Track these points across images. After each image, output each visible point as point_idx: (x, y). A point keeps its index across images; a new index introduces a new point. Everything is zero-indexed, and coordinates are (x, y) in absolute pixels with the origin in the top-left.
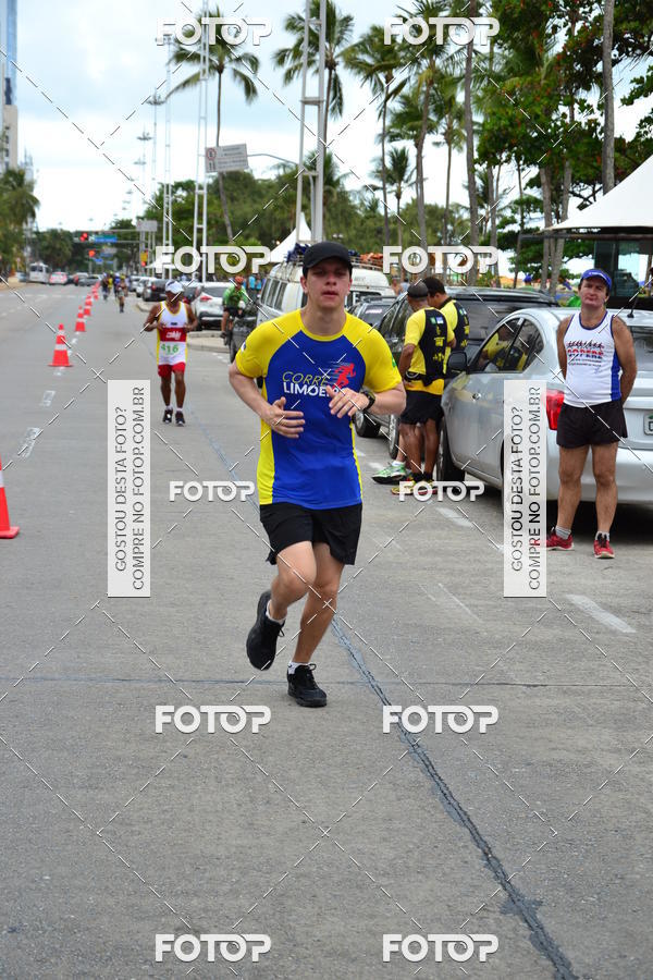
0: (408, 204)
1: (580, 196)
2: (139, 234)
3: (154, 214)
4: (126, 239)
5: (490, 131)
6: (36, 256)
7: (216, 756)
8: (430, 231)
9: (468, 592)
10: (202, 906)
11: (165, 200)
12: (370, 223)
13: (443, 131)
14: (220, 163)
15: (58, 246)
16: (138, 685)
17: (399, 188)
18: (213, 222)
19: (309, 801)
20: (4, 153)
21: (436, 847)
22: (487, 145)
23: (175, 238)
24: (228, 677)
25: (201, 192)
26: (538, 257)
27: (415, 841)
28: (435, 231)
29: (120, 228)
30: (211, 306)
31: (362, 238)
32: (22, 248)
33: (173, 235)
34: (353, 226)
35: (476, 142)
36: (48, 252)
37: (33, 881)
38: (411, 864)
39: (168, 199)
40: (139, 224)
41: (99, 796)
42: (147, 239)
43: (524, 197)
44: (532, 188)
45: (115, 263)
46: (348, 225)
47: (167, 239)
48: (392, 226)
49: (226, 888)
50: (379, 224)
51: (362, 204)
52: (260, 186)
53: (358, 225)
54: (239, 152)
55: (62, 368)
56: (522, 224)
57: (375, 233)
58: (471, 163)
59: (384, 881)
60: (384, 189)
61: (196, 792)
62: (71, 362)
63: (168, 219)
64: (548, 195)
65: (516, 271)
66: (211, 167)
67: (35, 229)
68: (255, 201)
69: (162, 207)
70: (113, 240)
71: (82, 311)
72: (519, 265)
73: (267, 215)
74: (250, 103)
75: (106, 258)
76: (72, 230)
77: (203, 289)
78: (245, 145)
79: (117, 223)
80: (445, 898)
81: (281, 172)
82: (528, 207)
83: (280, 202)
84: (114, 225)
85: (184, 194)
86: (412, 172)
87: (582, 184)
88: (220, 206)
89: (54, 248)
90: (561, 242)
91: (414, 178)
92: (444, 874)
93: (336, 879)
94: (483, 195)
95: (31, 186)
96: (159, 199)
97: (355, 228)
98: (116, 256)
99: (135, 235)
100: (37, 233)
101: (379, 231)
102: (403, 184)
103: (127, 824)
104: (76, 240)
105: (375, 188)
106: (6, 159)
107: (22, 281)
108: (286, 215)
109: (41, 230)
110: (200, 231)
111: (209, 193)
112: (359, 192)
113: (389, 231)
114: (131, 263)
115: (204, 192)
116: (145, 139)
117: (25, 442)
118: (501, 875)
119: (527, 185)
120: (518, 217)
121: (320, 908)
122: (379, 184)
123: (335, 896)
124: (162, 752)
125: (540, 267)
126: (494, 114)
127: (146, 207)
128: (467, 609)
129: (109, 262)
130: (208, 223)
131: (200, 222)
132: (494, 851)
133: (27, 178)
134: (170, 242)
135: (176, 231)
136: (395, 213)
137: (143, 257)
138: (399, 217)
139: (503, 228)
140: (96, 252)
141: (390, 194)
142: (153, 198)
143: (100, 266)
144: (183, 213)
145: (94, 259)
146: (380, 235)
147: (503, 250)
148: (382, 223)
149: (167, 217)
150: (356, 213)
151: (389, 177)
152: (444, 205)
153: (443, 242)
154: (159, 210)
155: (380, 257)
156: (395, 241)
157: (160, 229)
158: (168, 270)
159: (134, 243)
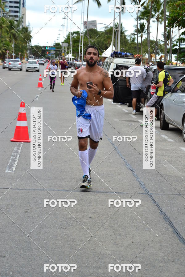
0: (144, 40)
2: (62, 47)
3: (67, 41)
4: (58, 49)
5: (172, 17)
6: (30, 53)
7: (101, 218)
9: (175, 163)
10: (102, 272)
11: (70, 37)
12: (132, 45)
13: (156, 17)
14: (88, 26)
15: (38, 50)
17: (142, 35)
18: (85, 44)
19: (133, 235)
20: (22, 22)
21: (177, 252)
22: (171, 21)
23: (74, 49)
24: (102, 191)
25: (82, 35)
26: (184, 56)
27: (170, 250)
29: (56, 45)
31: (130, 50)
32: (27, 51)
33: (73, 48)
34: (127, 46)
35: (167, 22)
36: (34, 52)
38: (170, 258)
39: (71, 37)
40: (62, 44)
41: (65, 232)
42: (64, 49)
43: (181, 38)
44: (183, 35)
45: (54, 56)
46: (126, 45)
47: (71, 49)
48: (139, 46)
51: (130, 39)
52: (99, 33)
54: (94, 23)
55: (41, 88)
56: (179, 46)
57: (134, 48)
58: (165, 27)
59: (161, 264)
60: (137, 35)
62: (44, 86)
65: (177, 60)
66: (85, 27)
70: (54, 49)
72: (178, 59)
73: (101, 42)
74: (99, 8)
75: (52, 54)
76: (42, 46)
78: (96, 21)
80: (183, 271)
81: (106, 29)
82: (182, 41)
83: (106, 38)
84: (54, 44)
85: (76, 35)
86: (145, 31)
89: (36, 51)
91: (146, 32)
92: (181, 262)
93: (146, 263)
94: (168, 36)
95: (30, 32)
96: (69, 37)
97: (128, 47)
98: (55, 54)
99: (61, 48)
100: (31, 46)
101: (135, 48)
102: (143, 33)
103: (75, 242)
104: (43, 49)
105: (135, 35)
106: (23, 24)
107: (26, 61)
108: (107, 42)
109: (32, 46)
110: (81, 46)
111: (84, 35)
112: (130, 36)
113: (138, 48)
114: (59, 56)
115: (83, 35)
116: (64, 18)
119: (181, 34)
120: (178, 44)
121: (142, 274)
122: (136, 33)
123: (146, 270)
124: (84, 216)
125: (184, 59)
126: (173, 12)
127: (64, 39)
128: (175, 169)
130: (84, 44)
131: (81, 44)
133: (29, 30)
134: (72, 50)
135: (73, 46)
136: (141, 42)
137: (63, 54)
138: (142, 43)
139: (174, 47)
140: (49, 52)
141: (139, 36)
142: (66, 36)
143: (50, 57)
144: (76, 41)
145: (48, 54)
146: (135, 49)
147: (173, 54)
148: (136, 45)
149: (71, 42)
150: (128, 42)
151: (139, 31)
152: (156, 40)
153: (155, 51)
154: (68, 40)
155: (140, 56)
156: (140, 51)
157: (69, 46)
158: (71, 58)
159: (61, 50)
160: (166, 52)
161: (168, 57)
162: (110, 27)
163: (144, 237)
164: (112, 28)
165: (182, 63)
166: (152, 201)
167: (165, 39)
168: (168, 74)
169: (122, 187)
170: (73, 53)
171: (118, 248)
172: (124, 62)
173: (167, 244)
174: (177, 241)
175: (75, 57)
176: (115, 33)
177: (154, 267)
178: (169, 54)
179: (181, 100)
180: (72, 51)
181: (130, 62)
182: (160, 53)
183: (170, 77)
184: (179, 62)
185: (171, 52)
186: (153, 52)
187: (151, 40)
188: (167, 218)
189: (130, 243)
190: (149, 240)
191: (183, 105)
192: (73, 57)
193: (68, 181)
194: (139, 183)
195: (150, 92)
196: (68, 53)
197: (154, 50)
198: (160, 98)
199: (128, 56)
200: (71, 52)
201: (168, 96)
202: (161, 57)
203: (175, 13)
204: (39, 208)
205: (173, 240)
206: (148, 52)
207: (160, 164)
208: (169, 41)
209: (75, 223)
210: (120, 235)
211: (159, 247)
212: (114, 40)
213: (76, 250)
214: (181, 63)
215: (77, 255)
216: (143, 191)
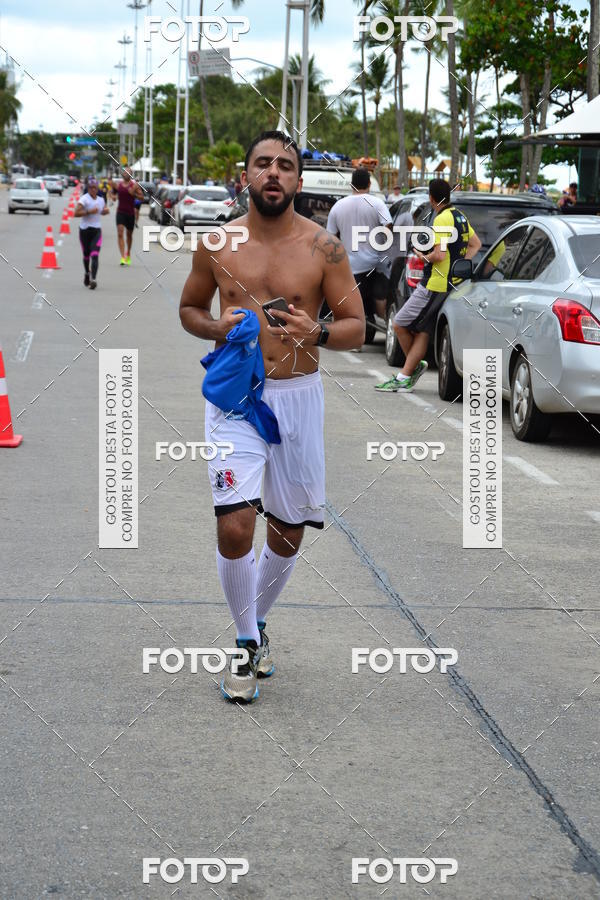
0: (385, 110)
1: (556, 103)
2: (119, 136)
3: (135, 117)
4: (106, 142)
5: (475, 36)
6: (17, 158)
8: (407, 136)
11: (146, 104)
12: (347, 128)
14: (203, 67)
15: (39, 147)
16: (160, 608)
17: (378, 94)
18: (193, 126)
19: (354, 739)
21: (494, 793)
22: (470, 51)
23: (157, 141)
25: (183, 95)
26: (516, 162)
27: (471, 786)
28: (412, 136)
29: (101, 130)
30: (195, 209)
31: (339, 142)
32: (4, 149)
33: (154, 139)
34: (331, 131)
35: (458, 52)
36: (29, 154)
37: (71, 832)
38: (470, 813)
39: (149, 102)
40: (120, 127)
41: (132, 734)
42: (127, 142)
43: (502, 103)
44: (509, 93)
45: (95, 165)
46: (326, 129)
47: (148, 142)
48: (370, 131)
49: (277, 840)
50: (356, 130)
51: (341, 109)
52: (240, 90)
53: (336, 130)
54: (221, 56)
55: (50, 270)
56: (499, 131)
57: (353, 137)
58: (452, 67)
60: (363, 94)
61: (233, 729)
62: (60, 264)
63: (149, 123)
64: (527, 101)
65: (492, 176)
66: (194, 70)
67: (16, 131)
68: (234, 105)
69: (143, 110)
70: (93, 143)
71: (66, 213)
72: (495, 171)
73: (246, 119)
75: (86, 161)
76: (53, 132)
77: (187, 192)
78: (228, 50)
79: (97, 126)
80: (512, 853)
81: (261, 77)
82: (506, 112)
84: (94, 127)
85: (165, 98)
86: (390, 82)
87: (559, 91)
88: (200, 110)
89: (35, 151)
90: (539, 148)
91: (393, 86)
92: (507, 824)
93: (393, 830)
94: (461, 99)
95: (13, 89)
96: (140, 103)
97: (334, 133)
98: (96, 158)
99: (115, 138)
100: (19, 135)
101: (358, 136)
102: (381, 90)
103: (164, 766)
104: (57, 142)
105: (354, 94)
107: (3, 182)
108: (266, 119)
109: (22, 132)
110: (181, 134)
111: (190, 98)
112: (338, 97)
113: (366, 136)
114: (111, 165)
115: (186, 95)
116: (126, 42)
117: (20, 346)
118: (567, 826)
119: (505, 91)
120: (495, 123)
122: (358, 89)
125: (516, 173)
126: (478, 19)
127: (126, 111)
129: (89, 165)
130: (189, 127)
131: (182, 124)
132: (555, 797)
133: (10, 81)
134: (151, 145)
135: (157, 134)
136: (374, 118)
137: (123, 160)
138: (378, 121)
139: (481, 133)
140: (77, 155)
141: (370, 99)
142: (133, 101)
143: (80, 168)
144: (164, 117)
145: (75, 161)
146: (358, 140)
147: (480, 155)
148: (360, 129)
149: (148, 120)
150: (335, 119)
151: (368, 82)
152: (422, 111)
153: (420, 147)
154: (140, 113)
155: (372, 162)
156: (373, 146)
157: (141, 132)
158: (148, 173)
159: (114, 145)
160: (457, 150)
161: (464, 165)
162: (273, 69)
163: (387, 747)
164: (280, 72)
165: (509, 185)
166: (413, 631)
167: (451, 109)
168: (464, 220)
169: (316, 588)
170: (156, 155)
171: (305, 782)
172: (321, 182)
173: (462, 769)
174: (492, 758)
175: (162, 168)
176: (290, 89)
177: (418, 840)
178: (466, 157)
179: (503, 303)
180: (151, 150)
181: (341, 183)
182: (437, 152)
183: (471, 230)
184: (497, 181)
185: (471, 148)
186: (415, 150)
187: (407, 111)
188: (461, 683)
189: (342, 766)
190: (403, 755)
191: (509, 319)
192: (156, 169)
193: (140, 572)
194: (370, 574)
195: (404, 278)
196: (138, 156)
197: (417, 144)
198: (436, 299)
199: (333, 163)
200: (148, 152)
201: (464, 291)
202: (442, 166)
203: (483, 24)
204: (48, 660)
205: (481, 753)
206: (399, 150)
207: (439, 509)
208: (467, 114)
209: (166, 705)
210: (310, 740)
211: (436, 777)
212: (287, 112)
213: (167, 791)
214: (504, 185)
215: (173, 809)
216: (385, 600)
